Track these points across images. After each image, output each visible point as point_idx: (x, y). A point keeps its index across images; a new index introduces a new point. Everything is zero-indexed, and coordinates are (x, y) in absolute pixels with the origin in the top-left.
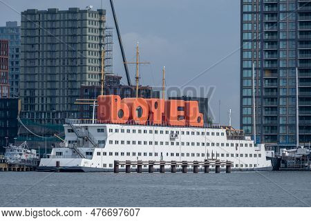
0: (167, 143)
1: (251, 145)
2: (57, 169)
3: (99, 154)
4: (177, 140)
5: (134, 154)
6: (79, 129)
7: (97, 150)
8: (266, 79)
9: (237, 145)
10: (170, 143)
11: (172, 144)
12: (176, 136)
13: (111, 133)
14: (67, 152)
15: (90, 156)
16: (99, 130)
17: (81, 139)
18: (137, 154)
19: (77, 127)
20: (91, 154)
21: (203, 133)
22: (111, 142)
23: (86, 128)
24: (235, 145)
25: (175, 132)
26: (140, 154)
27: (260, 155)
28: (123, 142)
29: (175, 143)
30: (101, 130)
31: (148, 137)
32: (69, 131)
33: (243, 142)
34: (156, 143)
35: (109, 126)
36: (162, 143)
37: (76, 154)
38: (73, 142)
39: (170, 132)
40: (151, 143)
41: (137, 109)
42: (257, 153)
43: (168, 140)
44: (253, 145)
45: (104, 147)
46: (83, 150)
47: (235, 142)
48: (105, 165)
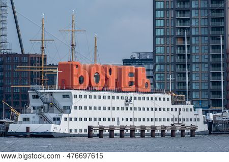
0: (122, 109)
1: (191, 110)
2: (28, 134)
3: (66, 119)
4: (131, 105)
5: (95, 119)
6: (44, 95)
7: (64, 116)
8: (178, 46)
9: (180, 109)
10: (125, 109)
11: (127, 109)
12: (130, 101)
13: (76, 99)
14: (34, 117)
15: (57, 122)
16: (64, 96)
17: (45, 105)
18: (97, 119)
19: (42, 93)
20: (59, 119)
21: (152, 99)
22: (76, 108)
23: (51, 94)
24: (178, 110)
25: (129, 98)
26: (100, 119)
27: (198, 120)
28: (86, 108)
29: (129, 109)
30: (66, 96)
31: (107, 103)
32: (34, 97)
33: (185, 107)
34: (114, 108)
35: (74, 92)
36: (118, 108)
37: (43, 119)
38: (38, 108)
39: (124, 98)
40: (109, 108)
41: (95, 76)
42: (196, 117)
43: (123, 105)
44: (193, 110)
45: (70, 113)
46: (50, 116)
47: (178, 106)
48: (71, 130)
